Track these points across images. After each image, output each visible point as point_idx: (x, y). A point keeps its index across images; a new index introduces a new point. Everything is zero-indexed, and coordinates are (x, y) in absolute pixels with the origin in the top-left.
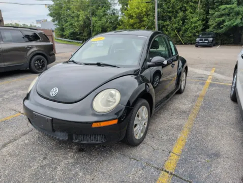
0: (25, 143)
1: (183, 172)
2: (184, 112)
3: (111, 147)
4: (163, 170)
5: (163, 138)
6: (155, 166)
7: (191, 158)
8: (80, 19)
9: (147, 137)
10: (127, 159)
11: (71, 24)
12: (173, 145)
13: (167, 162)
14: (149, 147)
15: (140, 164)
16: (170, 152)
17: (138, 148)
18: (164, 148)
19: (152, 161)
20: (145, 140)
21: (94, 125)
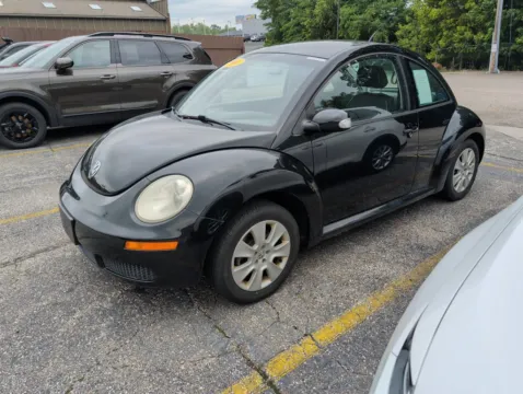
0: (64, 256)
1: (300, 387)
2: (421, 248)
3: (196, 296)
4: (258, 371)
5: (320, 299)
6: (251, 356)
7: (342, 361)
8: (316, 11)
9: (285, 291)
10: (207, 327)
11: (298, 24)
12: (327, 319)
13: (283, 354)
14: (273, 312)
15: (223, 345)
16: (306, 335)
17: (248, 310)
18: (301, 322)
19: (251, 345)
20: (275, 295)
21: (132, 246)
